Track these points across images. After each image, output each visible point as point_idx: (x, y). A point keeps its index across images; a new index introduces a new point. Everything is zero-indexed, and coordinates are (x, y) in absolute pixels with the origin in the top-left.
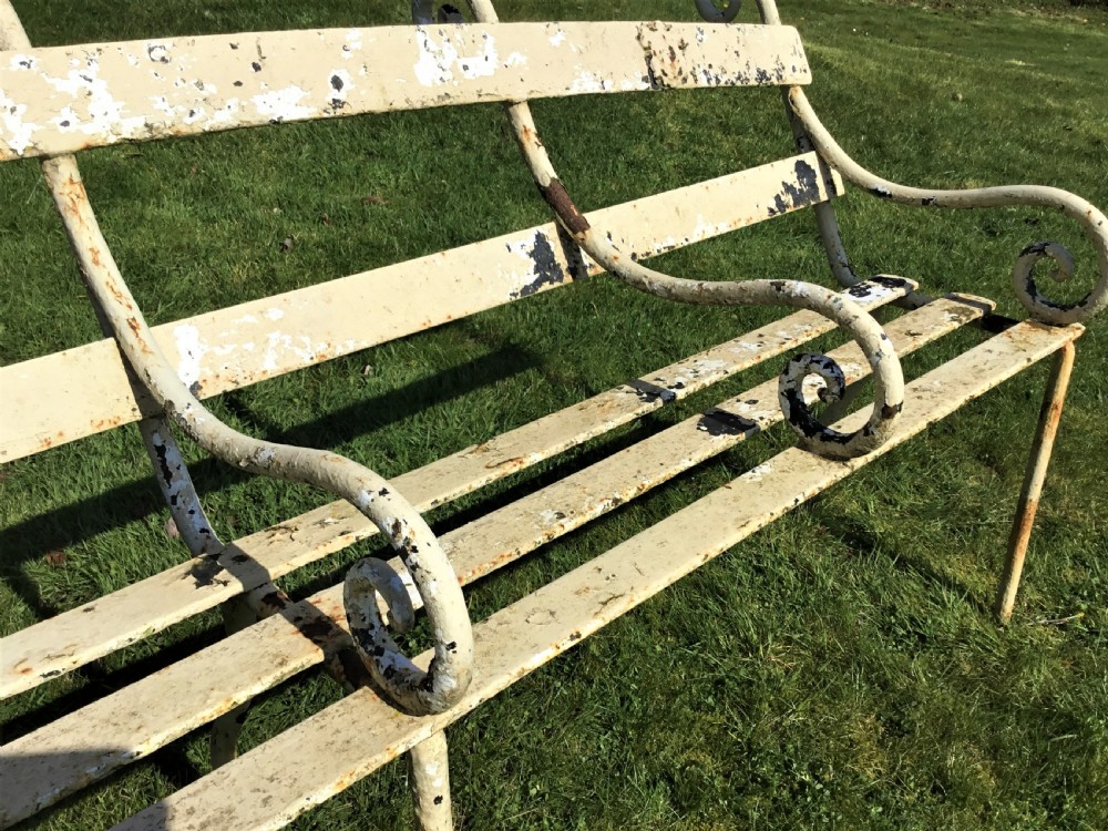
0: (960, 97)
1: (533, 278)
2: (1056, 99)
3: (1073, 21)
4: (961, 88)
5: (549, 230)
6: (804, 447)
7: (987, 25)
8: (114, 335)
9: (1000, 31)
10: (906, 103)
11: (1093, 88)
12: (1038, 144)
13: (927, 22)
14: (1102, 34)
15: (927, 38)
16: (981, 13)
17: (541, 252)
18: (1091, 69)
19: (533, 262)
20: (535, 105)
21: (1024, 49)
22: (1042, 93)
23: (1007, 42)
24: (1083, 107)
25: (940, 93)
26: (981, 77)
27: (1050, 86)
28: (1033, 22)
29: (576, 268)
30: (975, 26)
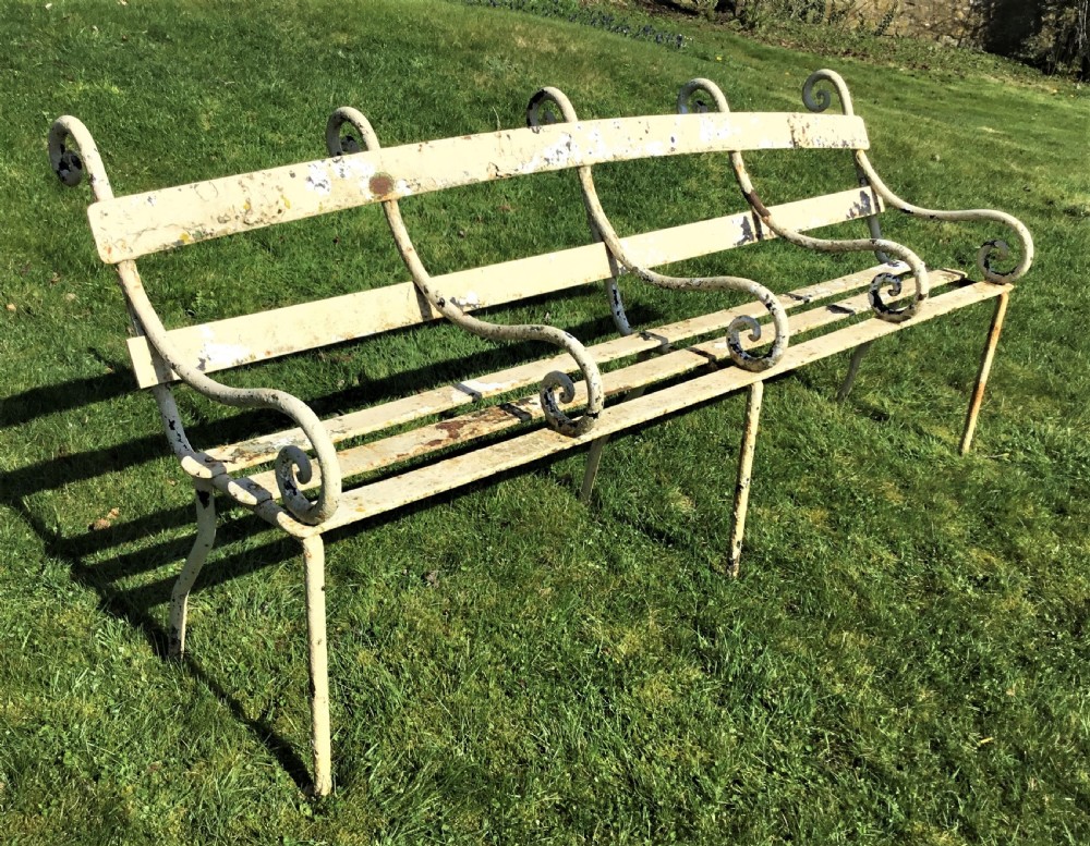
0: (938, 157)
1: (742, 237)
2: (1019, 164)
3: (1043, 90)
4: (940, 150)
5: (749, 214)
6: (879, 317)
7: (962, 90)
8: (603, 240)
9: (972, 96)
10: (893, 160)
11: (1051, 157)
12: (1001, 200)
13: (905, 84)
14: (1070, 106)
15: (905, 100)
16: (955, 77)
17: (745, 225)
18: (1054, 139)
19: (742, 230)
20: (744, 153)
21: (995, 116)
22: (1007, 158)
23: (978, 108)
24: (1042, 173)
25: (921, 154)
26: (956, 142)
27: (1015, 153)
28: (1005, 89)
29: (759, 235)
30: (949, 90)
